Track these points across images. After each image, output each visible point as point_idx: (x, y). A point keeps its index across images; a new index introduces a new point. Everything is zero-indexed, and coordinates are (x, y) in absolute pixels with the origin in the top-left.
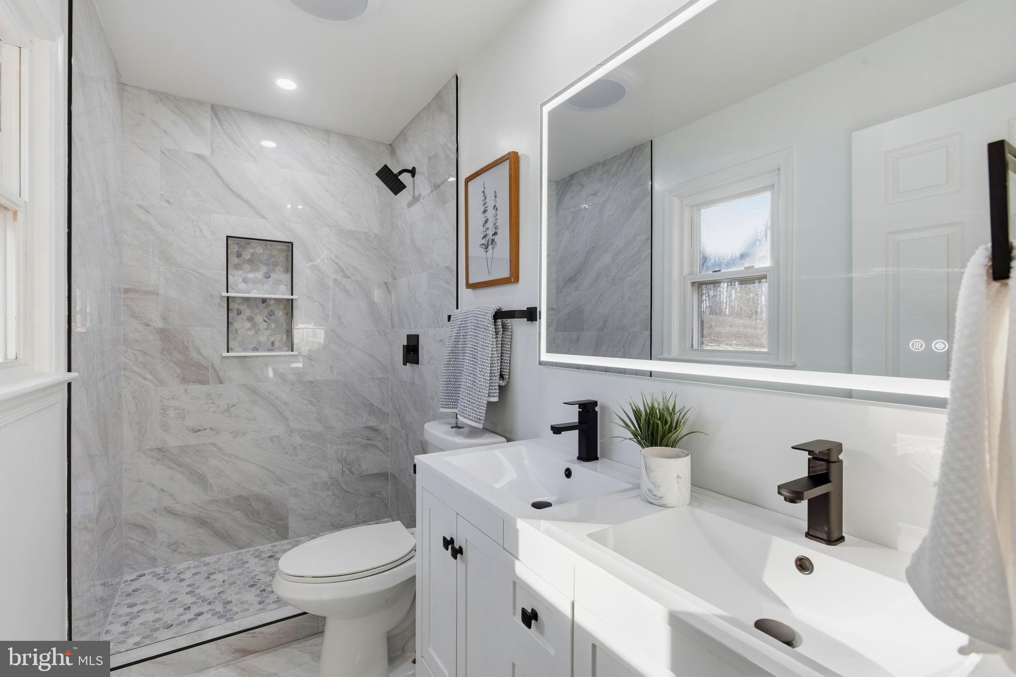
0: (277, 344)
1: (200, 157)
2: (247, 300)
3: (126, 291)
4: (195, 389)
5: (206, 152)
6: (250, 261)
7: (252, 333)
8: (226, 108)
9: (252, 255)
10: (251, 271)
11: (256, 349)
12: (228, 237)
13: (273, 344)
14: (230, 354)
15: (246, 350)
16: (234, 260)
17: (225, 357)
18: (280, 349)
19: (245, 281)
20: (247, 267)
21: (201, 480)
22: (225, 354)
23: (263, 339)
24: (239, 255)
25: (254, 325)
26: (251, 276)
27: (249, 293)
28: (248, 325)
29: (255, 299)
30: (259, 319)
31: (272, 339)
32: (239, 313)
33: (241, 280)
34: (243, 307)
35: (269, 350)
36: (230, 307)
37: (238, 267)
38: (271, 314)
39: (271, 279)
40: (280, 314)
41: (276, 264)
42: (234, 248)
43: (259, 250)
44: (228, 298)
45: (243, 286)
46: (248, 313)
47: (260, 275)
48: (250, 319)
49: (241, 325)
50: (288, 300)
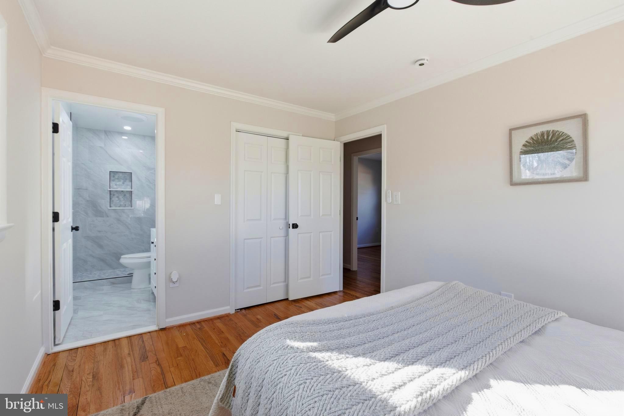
0: (127, 205)
1: (101, 147)
2: (116, 191)
3: (78, 189)
4: (100, 219)
5: (103, 145)
6: (118, 179)
7: (118, 201)
8: (110, 132)
9: (118, 176)
10: (118, 182)
11: (120, 207)
12: (110, 172)
13: (125, 205)
14: (111, 208)
15: (116, 207)
16: (112, 178)
17: (109, 209)
18: (128, 207)
19: (116, 185)
20: (117, 180)
21: (101, 247)
22: (109, 208)
23: (122, 203)
24: (114, 177)
25: (119, 199)
26: (118, 183)
27: (117, 189)
28: (117, 199)
29: (119, 191)
30: (121, 197)
31: (125, 204)
32: (114, 195)
33: (114, 185)
34: (115, 193)
35: (124, 207)
36: (111, 193)
37: (113, 180)
38: (125, 195)
39: (125, 184)
40: (128, 195)
41: (126, 179)
42: (112, 174)
43: (121, 175)
44: (110, 191)
45: (115, 187)
46: (117, 195)
47: (121, 183)
48: (118, 197)
49: (115, 199)
50: (130, 191)
